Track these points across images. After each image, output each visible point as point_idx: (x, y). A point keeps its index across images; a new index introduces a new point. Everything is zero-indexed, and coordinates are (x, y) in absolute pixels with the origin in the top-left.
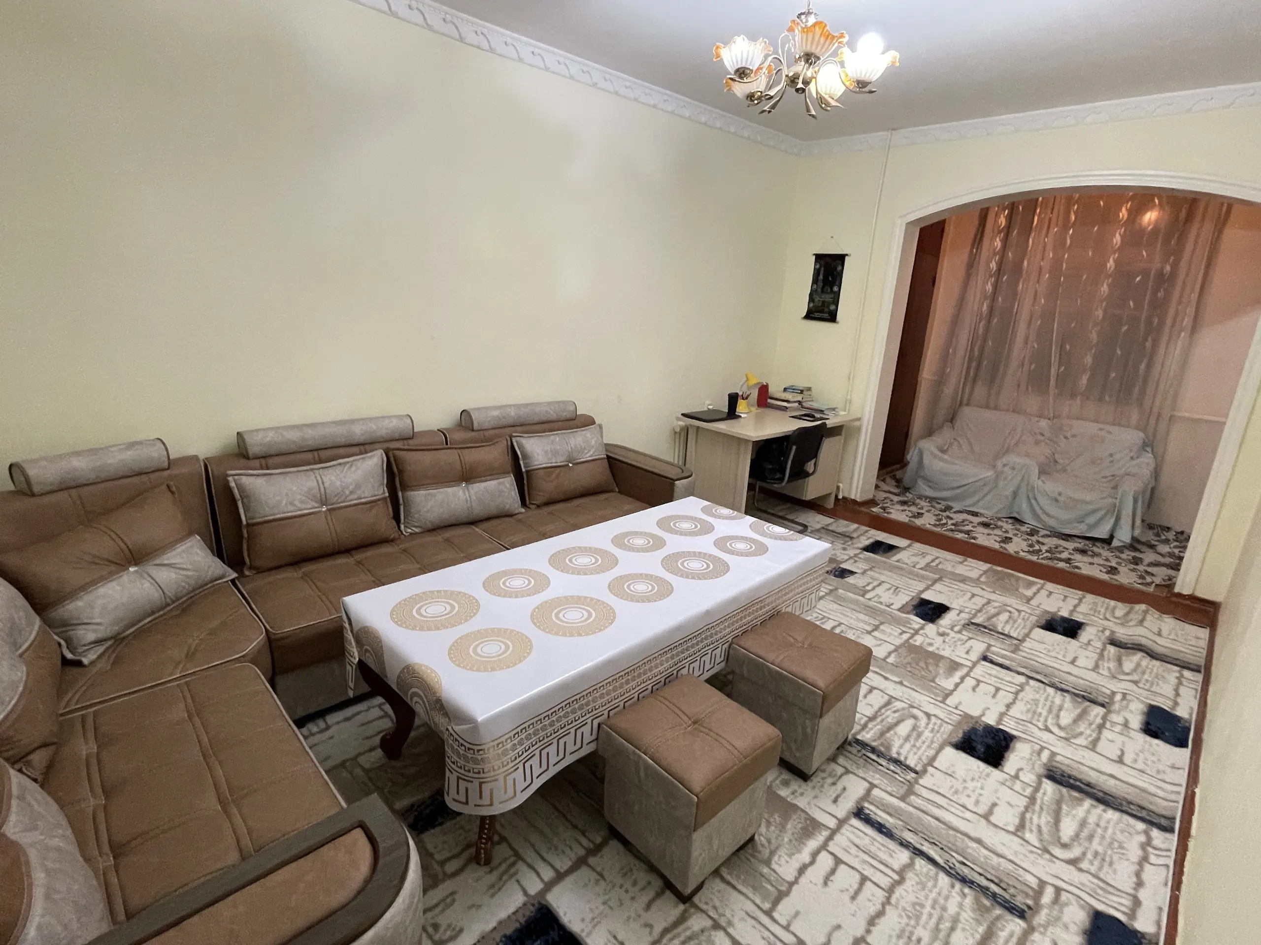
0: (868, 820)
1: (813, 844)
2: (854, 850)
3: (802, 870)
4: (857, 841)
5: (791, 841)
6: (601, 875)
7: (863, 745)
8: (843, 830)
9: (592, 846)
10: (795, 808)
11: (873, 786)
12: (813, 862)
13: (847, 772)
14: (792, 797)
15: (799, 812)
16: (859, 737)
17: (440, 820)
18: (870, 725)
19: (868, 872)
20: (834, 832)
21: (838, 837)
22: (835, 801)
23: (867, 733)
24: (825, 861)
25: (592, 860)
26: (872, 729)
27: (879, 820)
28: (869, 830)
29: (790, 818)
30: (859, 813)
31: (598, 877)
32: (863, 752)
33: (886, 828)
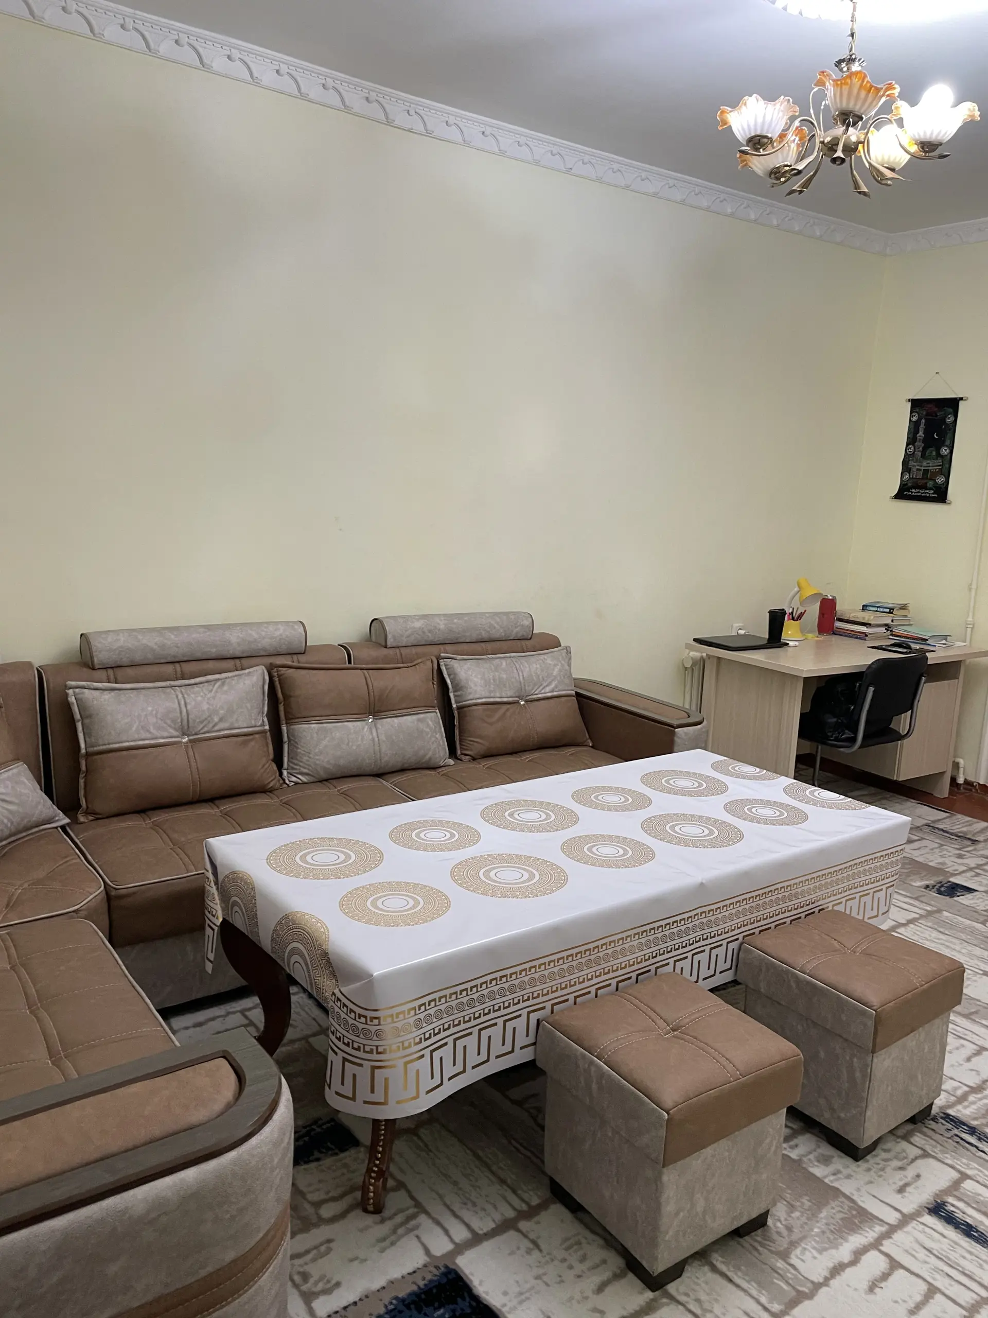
0: (950, 1220)
1: (856, 1240)
2: (922, 1254)
3: (837, 1269)
4: (929, 1244)
5: (823, 1232)
6: (534, 1242)
7: (957, 1122)
8: (908, 1228)
9: (524, 1207)
10: (837, 1192)
11: (964, 1177)
12: (854, 1262)
13: (926, 1155)
14: (832, 1178)
15: (842, 1199)
16: (951, 1112)
17: (317, 1154)
18: (971, 1098)
19: (940, 1282)
20: (892, 1230)
21: (898, 1236)
22: (901, 1190)
23: (965, 1107)
24: (874, 1263)
25: (523, 1225)
26: (974, 1103)
27: (969, 1221)
28: (952, 1233)
29: (827, 1203)
30: (938, 1209)
31: (531, 1246)
32: (956, 1131)
33: (977, 1231)
